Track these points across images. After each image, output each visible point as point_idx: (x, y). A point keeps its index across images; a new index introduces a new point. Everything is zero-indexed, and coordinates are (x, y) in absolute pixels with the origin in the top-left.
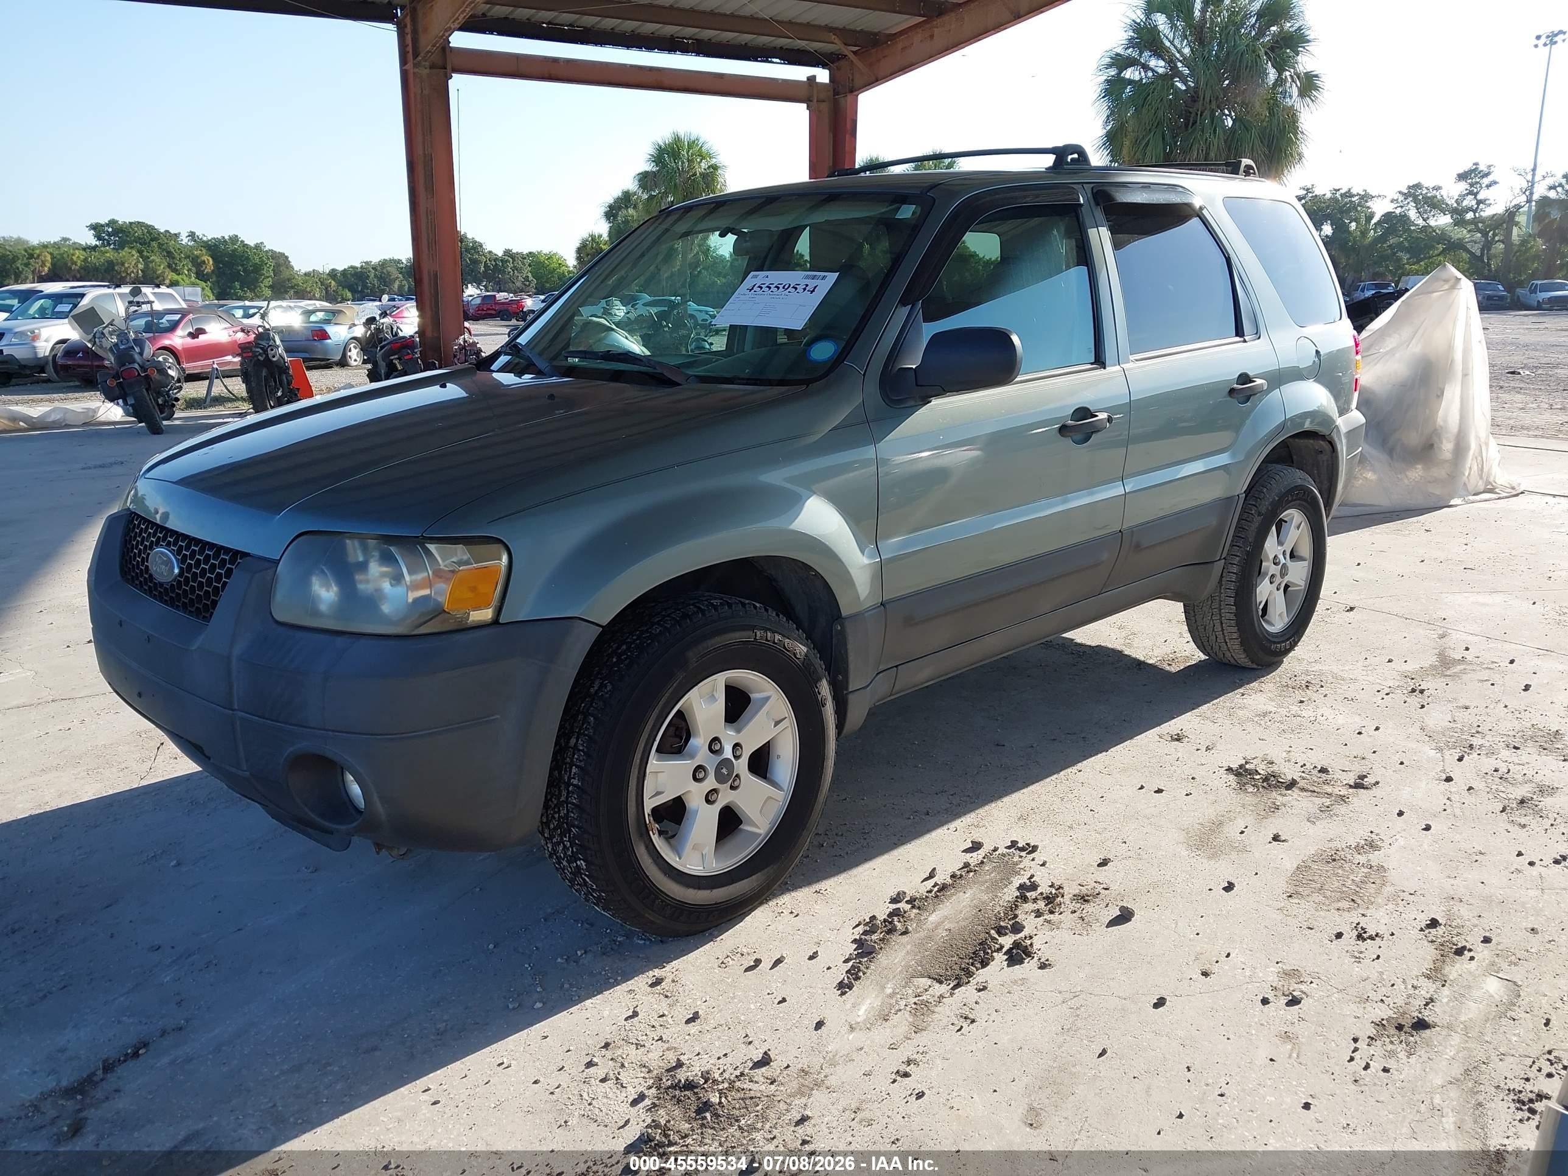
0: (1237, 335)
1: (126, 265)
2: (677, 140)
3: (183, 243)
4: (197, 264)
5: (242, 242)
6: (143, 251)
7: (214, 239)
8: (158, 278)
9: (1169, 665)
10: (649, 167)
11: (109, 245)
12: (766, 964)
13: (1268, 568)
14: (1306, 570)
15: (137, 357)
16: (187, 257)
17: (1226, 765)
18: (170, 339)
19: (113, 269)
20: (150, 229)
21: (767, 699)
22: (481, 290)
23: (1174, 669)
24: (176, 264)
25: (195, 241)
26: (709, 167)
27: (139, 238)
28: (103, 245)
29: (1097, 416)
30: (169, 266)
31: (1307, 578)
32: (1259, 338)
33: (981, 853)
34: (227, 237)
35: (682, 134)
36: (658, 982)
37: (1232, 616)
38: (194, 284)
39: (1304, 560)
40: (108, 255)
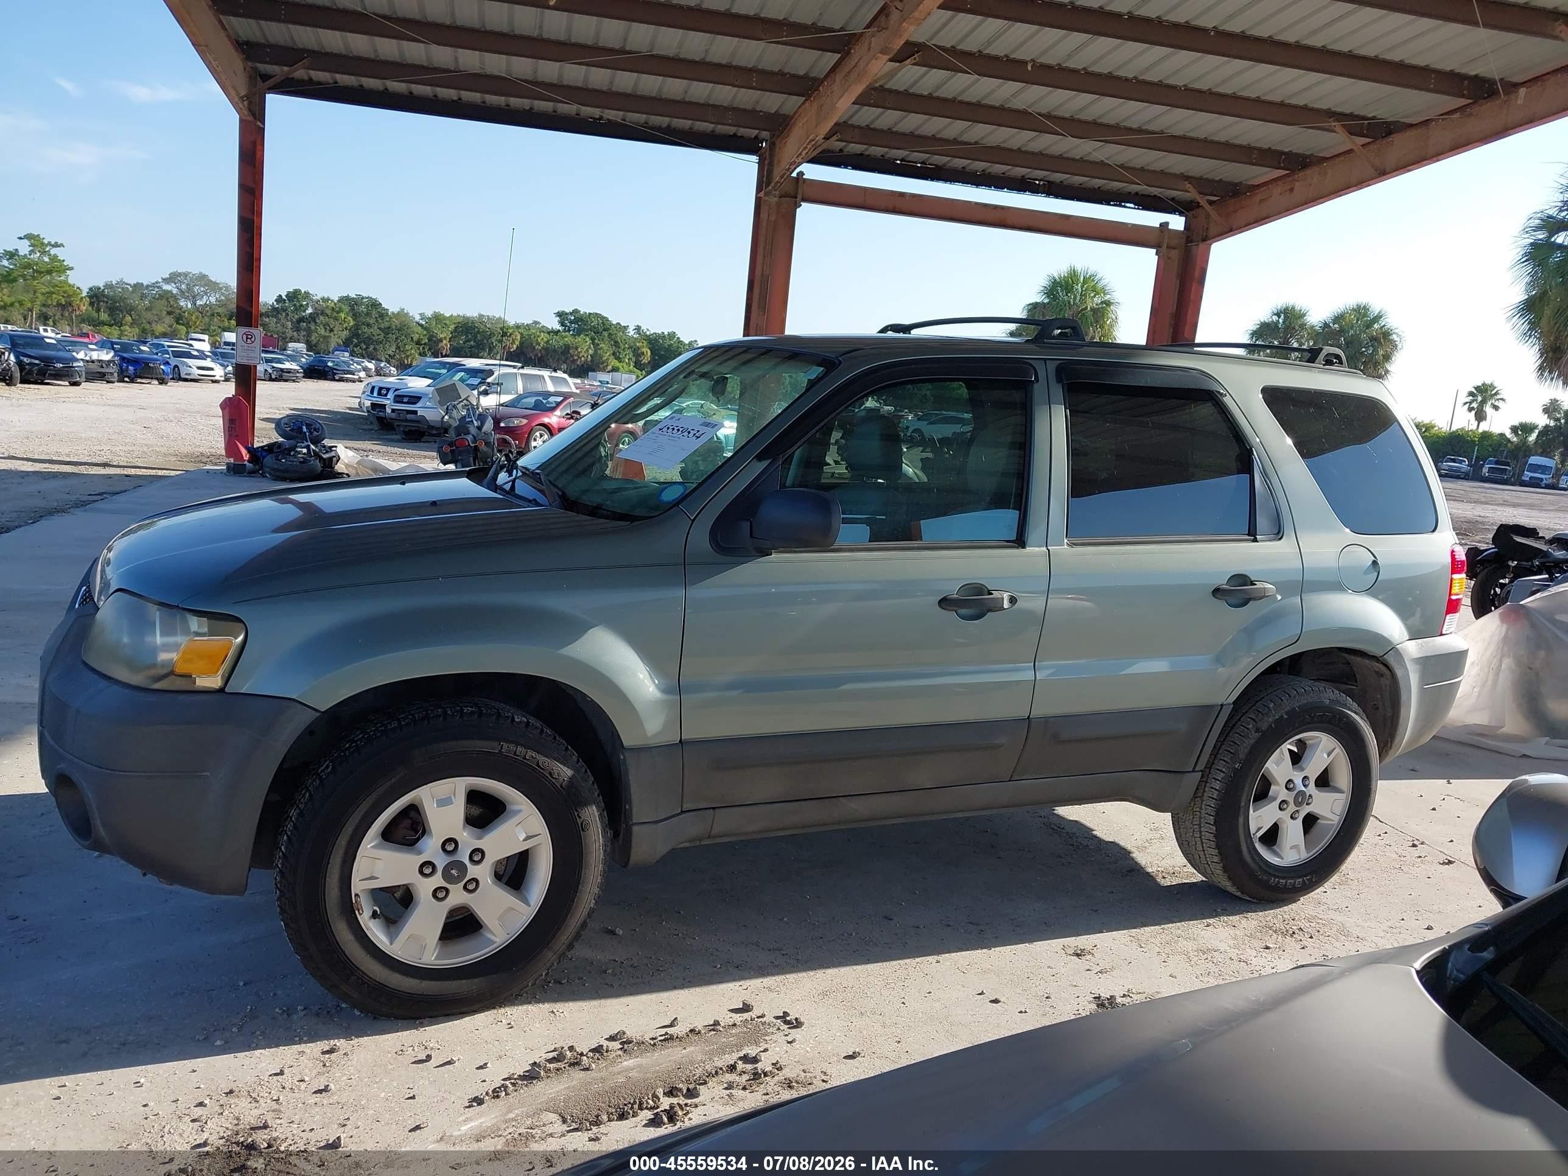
0: (1249, 535)
1: (579, 350)
2: (1073, 275)
3: (630, 335)
4: (637, 353)
5: (678, 338)
6: (595, 339)
7: (655, 334)
8: (603, 363)
9: (1164, 878)
10: (1039, 298)
11: (569, 331)
12: (434, 1062)
13: (1278, 793)
14: (1342, 802)
15: (473, 430)
16: (630, 347)
17: (1097, 992)
18: (550, 418)
19: (569, 352)
20: (605, 320)
21: (520, 811)
22: (880, 403)
23: (1166, 883)
24: (620, 353)
25: (640, 334)
26: (1102, 302)
27: (595, 328)
28: (565, 331)
29: (992, 594)
30: (614, 354)
31: (1342, 812)
32: (1280, 539)
33: (746, 1016)
34: (666, 333)
35: (1078, 268)
36: (331, 1051)
37: (1211, 837)
38: (631, 372)
39: (1341, 792)
40: (566, 339)
